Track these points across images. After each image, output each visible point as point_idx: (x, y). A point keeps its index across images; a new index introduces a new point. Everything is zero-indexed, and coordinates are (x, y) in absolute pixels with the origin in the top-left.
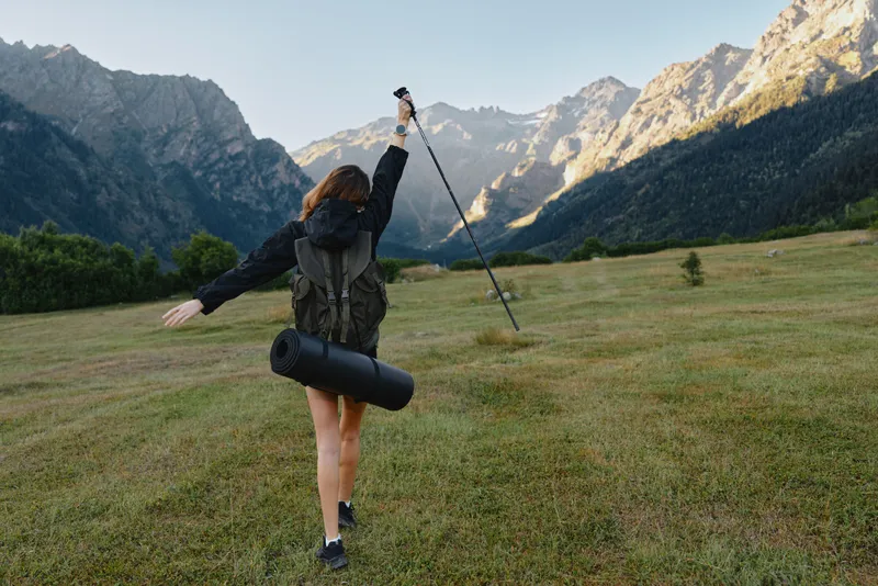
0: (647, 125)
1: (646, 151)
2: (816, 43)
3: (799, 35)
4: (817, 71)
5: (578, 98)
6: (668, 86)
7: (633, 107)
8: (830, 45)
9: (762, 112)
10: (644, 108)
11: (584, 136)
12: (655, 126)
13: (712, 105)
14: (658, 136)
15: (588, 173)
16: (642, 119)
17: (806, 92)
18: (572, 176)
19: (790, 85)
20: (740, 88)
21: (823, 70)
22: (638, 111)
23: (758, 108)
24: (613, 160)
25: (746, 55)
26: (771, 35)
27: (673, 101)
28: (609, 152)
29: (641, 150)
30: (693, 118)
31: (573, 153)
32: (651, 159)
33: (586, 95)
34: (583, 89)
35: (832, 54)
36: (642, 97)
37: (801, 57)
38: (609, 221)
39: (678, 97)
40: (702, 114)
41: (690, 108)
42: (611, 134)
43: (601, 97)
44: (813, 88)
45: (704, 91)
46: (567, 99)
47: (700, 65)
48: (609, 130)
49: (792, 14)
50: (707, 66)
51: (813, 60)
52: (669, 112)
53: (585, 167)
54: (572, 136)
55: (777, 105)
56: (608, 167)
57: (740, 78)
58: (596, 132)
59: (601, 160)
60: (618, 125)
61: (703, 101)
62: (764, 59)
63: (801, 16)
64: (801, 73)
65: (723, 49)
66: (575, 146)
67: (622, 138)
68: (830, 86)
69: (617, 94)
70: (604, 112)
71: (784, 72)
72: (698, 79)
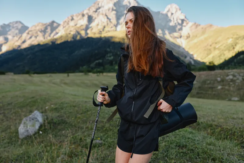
0: (31, 38)
1: (30, 45)
2: (75, 27)
3: (72, 23)
4: (75, 34)
5: (8, 25)
6: (38, 28)
7: (27, 31)
8: (78, 28)
9: (63, 41)
10: (30, 33)
11: (10, 37)
12: (33, 38)
13: (50, 36)
14: (34, 41)
15: (11, 49)
16: (29, 36)
17: (73, 38)
18: (5, 49)
19: (69, 36)
20: (57, 33)
21: (77, 34)
22: (28, 33)
23: (62, 39)
24: (19, 46)
25: (59, 25)
26: (66, 21)
27: (39, 33)
28: (18, 43)
29: (29, 45)
30: (44, 38)
31: (6, 41)
32: (32, 48)
33: (11, 25)
34: (10, 23)
35: (79, 30)
36: (30, 29)
37: (72, 29)
38: (18, 64)
39: (41, 32)
40: (47, 38)
41: (44, 36)
42: (19, 38)
43: (16, 26)
44: (75, 37)
45: (48, 32)
46: (4, 24)
47: (47, 25)
48: (18, 37)
49: (70, 18)
50: (49, 25)
51: (75, 31)
52: (38, 36)
53: (10, 47)
54: (5, 36)
55: (66, 40)
56: (18, 48)
57: (57, 30)
58: (14, 37)
59: (15, 45)
60: (21, 36)
61: (47, 34)
62: (64, 27)
63: (72, 19)
64: (72, 33)
65: (53, 22)
66: (6, 40)
67: (23, 40)
68: (78, 38)
69: (22, 27)
70: (17, 31)
71: (68, 32)
72: (46, 28)
